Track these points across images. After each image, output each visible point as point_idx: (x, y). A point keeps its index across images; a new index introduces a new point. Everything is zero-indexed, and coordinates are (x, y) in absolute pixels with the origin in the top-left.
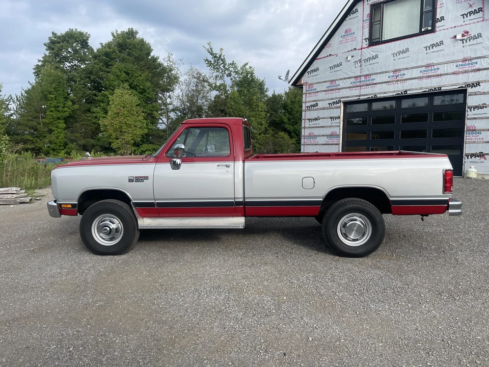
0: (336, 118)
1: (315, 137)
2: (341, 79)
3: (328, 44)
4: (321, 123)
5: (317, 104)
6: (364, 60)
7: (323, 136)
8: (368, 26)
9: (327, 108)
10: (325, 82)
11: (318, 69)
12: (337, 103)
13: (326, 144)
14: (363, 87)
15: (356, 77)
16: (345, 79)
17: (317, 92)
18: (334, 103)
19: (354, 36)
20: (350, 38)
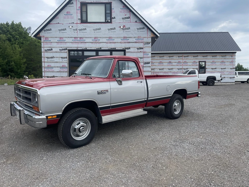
0: (65, 58)
1: (52, 67)
2: (66, 37)
3: (57, 17)
4: (55, 60)
5: (52, 49)
6: (79, 30)
7: (57, 67)
8: (80, 13)
9: (59, 52)
10: (56, 37)
11: (51, 30)
12: (64, 50)
13: (59, 72)
14: (79, 43)
15: (75, 38)
16: (68, 37)
17: (51, 42)
18: (63, 50)
19: (72, 16)
20: (70, 17)
